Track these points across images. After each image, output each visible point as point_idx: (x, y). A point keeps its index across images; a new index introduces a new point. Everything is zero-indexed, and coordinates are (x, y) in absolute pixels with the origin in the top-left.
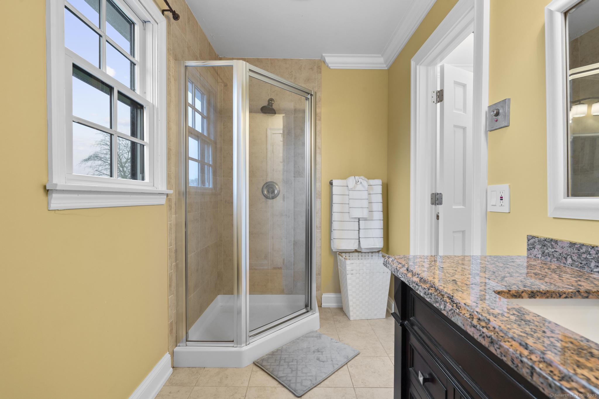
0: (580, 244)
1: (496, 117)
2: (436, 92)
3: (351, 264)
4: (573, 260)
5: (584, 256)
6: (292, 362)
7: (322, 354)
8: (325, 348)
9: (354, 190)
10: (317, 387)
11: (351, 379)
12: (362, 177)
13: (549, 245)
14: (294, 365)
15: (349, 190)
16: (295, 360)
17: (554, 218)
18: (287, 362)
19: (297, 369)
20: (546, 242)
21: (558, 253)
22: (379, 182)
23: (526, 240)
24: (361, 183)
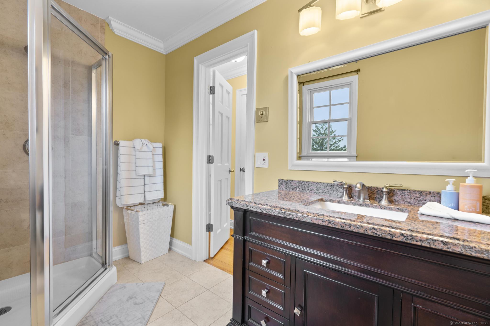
0: (302, 181)
1: (262, 116)
2: (210, 87)
3: (143, 215)
4: (299, 189)
5: (304, 186)
6: (111, 318)
7: (136, 299)
8: (135, 293)
9: (140, 151)
10: (148, 324)
11: (171, 304)
12: (147, 140)
13: (289, 183)
14: (115, 320)
15: (136, 151)
16: (113, 315)
17: (290, 170)
18: (106, 321)
19: (121, 321)
20: (288, 182)
21: (293, 186)
22: (160, 145)
23: (278, 182)
24: (147, 144)
